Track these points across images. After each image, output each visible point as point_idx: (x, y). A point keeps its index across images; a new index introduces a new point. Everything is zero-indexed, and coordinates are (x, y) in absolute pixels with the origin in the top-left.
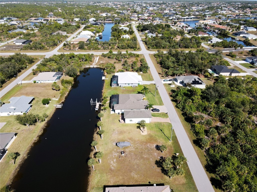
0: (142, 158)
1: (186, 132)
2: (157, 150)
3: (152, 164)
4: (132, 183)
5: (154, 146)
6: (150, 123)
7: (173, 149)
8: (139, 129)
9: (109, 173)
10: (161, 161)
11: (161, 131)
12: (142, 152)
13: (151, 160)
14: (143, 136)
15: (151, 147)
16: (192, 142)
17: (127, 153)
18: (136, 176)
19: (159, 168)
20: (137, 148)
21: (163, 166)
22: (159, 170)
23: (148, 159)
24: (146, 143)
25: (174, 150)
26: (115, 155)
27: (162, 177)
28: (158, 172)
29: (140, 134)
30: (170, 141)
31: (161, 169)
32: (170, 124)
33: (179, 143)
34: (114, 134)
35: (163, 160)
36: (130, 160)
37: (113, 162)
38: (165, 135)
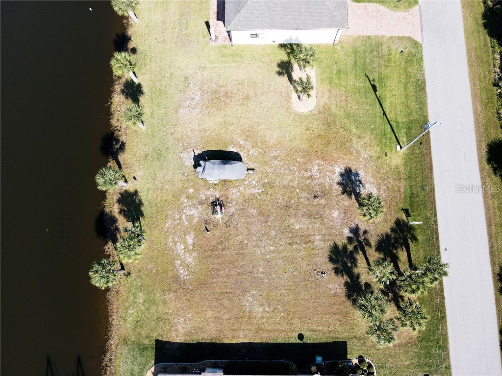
0: (287, 230)
1: (474, 96)
2: (343, 193)
3: (317, 259)
4: (246, 335)
5: (334, 173)
6: (336, 42)
7: (402, 190)
8: (285, 78)
9: (172, 295)
10: (350, 248)
11: (374, 88)
12: (287, 207)
13: (317, 243)
14: (301, 118)
15: (324, 177)
16: (485, 148)
17: (232, 210)
18: (261, 309)
19: (341, 278)
20: (271, 185)
21: (356, 271)
22: (337, 284)
23: (306, 239)
24: (308, 156)
25: (405, 191)
26: (190, 218)
27: (346, 314)
28: (336, 295)
29: (289, 109)
30: (398, 147)
31: (346, 284)
32: (416, 45)
33: (431, 160)
34: (188, 102)
35: (359, 242)
36: (242, 242)
37: (182, 246)
38: (384, 113)
